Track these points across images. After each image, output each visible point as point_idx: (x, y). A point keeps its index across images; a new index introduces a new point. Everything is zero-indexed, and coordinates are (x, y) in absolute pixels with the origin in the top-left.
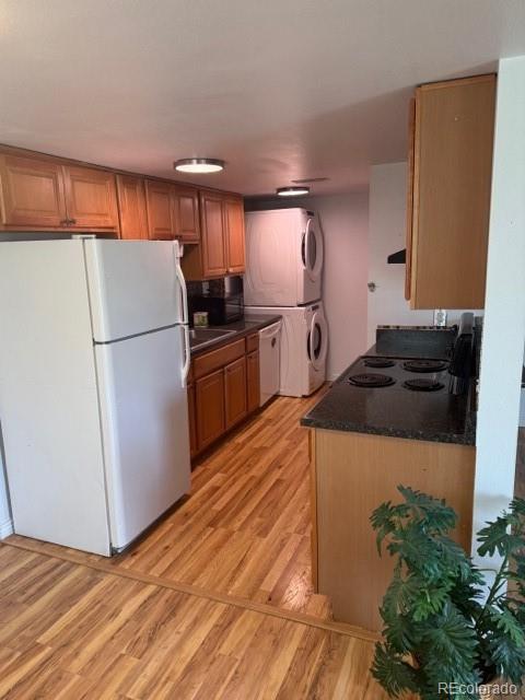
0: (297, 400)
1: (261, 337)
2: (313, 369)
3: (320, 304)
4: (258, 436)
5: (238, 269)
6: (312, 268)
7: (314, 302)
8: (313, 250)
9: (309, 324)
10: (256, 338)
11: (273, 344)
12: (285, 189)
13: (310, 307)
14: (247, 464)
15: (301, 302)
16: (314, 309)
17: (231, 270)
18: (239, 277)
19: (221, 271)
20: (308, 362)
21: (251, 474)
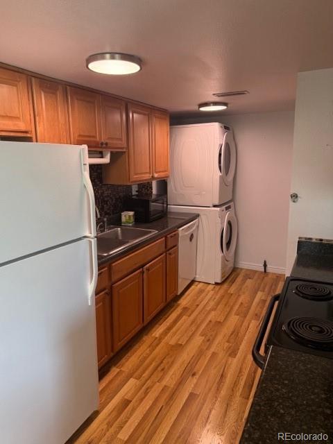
0: (211, 287)
1: (180, 235)
2: (225, 260)
3: (231, 204)
4: (174, 329)
5: (162, 175)
6: (227, 174)
7: (228, 203)
8: (228, 159)
9: (222, 223)
10: (176, 236)
11: (191, 240)
12: (206, 104)
13: (224, 207)
14: (161, 368)
15: (217, 203)
16: (227, 208)
17: (156, 175)
18: (164, 180)
19: (147, 176)
20: (221, 255)
21: (164, 383)
